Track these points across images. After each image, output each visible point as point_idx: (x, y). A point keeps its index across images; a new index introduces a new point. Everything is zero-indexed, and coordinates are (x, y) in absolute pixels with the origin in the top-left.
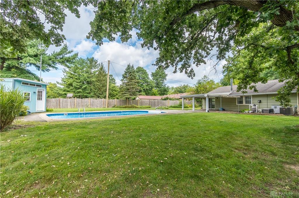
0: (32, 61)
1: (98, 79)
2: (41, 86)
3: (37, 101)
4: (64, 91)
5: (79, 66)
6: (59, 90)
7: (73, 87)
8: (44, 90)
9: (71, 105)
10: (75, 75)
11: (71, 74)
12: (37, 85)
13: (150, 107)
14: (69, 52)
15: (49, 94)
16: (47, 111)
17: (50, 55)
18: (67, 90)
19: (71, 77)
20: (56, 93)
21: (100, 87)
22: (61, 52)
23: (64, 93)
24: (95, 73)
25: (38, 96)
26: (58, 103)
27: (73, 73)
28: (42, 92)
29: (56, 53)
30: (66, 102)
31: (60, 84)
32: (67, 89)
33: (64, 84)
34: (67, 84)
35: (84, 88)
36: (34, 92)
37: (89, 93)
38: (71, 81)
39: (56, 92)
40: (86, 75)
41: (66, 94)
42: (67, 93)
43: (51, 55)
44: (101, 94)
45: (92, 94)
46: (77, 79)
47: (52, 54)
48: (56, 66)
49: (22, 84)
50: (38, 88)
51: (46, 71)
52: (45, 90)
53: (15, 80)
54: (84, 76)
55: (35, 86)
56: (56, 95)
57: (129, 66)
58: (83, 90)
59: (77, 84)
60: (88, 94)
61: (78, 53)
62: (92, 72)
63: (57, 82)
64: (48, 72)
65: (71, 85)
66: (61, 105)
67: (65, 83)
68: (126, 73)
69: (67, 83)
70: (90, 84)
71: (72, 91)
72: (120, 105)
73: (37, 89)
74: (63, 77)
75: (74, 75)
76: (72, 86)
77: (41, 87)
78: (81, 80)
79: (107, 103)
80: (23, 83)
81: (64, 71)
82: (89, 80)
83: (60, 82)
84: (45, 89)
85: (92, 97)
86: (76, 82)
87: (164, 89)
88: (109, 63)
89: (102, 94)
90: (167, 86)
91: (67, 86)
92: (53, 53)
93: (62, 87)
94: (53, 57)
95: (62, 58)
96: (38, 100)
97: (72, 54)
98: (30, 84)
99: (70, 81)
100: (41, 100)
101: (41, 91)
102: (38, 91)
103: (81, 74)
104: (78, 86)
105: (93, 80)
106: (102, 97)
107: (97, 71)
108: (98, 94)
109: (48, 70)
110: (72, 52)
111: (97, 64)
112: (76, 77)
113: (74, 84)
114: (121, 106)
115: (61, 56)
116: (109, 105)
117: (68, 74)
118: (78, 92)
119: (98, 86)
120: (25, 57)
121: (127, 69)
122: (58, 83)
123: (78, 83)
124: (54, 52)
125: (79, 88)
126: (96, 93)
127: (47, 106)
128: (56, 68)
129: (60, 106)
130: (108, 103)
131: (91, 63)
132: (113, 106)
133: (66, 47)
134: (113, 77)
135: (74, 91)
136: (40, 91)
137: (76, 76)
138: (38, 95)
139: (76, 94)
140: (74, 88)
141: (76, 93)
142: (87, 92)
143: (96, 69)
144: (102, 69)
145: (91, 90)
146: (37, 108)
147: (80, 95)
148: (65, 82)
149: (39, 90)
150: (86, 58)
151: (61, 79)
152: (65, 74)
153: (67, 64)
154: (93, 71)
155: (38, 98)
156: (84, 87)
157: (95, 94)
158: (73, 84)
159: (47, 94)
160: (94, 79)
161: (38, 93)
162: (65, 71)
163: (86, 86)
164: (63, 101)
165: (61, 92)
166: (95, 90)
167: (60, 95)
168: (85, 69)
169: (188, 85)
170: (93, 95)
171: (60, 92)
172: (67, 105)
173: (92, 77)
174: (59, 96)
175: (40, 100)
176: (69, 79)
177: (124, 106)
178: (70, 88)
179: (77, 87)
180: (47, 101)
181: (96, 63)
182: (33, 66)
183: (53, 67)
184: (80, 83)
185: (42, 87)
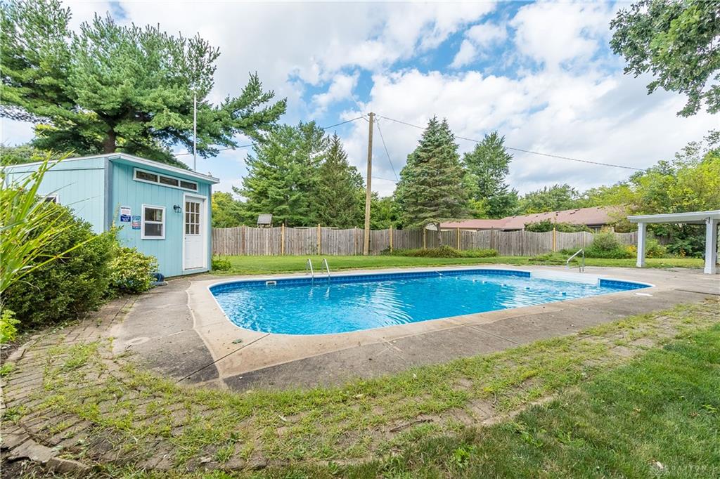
0: (174, 121)
1: (326, 177)
2: (195, 185)
3: (184, 237)
4: (250, 209)
5: (281, 146)
6: (238, 208)
7: (269, 200)
8: (204, 200)
9: (271, 247)
10: (272, 169)
11: (264, 167)
12: (184, 184)
13: (494, 255)
14: (265, 99)
15: (218, 218)
16: (215, 268)
17: (217, 108)
18: (255, 207)
19: (264, 176)
20: (231, 214)
21: (331, 198)
22: (243, 97)
23: (249, 213)
24: (317, 161)
25: (187, 221)
26: (240, 241)
27: (268, 165)
28: (198, 205)
29: (233, 101)
30: (260, 237)
31: (240, 193)
32: (256, 205)
33: (249, 192)
34: (256, 191)
35: (293, 201)
36: (175, 208)
37: (305, 214)
38: (264, 183)
39: (233, 212)
40: (297, 168)
41: (252, 217)
42: (256, 214)
43: (220, 108)
44: (335, 215)
45: (312, 216)
46: (276, 179)
47: (222, 105)
48: (233, 140)
49: (135, 178)
50: (185, 194)
51: (209, 155)
52: (207, 201)
53: (111, 161)
54: (292, 170)
55: (177, 185)
56: (231, 219)
57: (432, 124)
58: (290, 205)
59: (278, 192)
60: (301, 217)
61: (286, 100)
62: (312, 161)
63: (233, 188)
64: (215, 156)
65: (263, 193)
66: (248, 244)
67: (251, 189)
68: (426, 146)
69: (255, 189)
70: (307, 191)
71: (267, 208)
72: (403, 246)
73: (183, 197)
74: (246, 174)
75: (269, 169)
76: (267, 197)
77: (195, 189)
78: (288, 181)
79: (368, 242)
80: (140, 175)
81: (247, 160)
82: (303, 180)
83: (241, 187)
84: (207, 197)
85: (313, 223)
86: (275, 185)
87: (502, 199)
88: (371, 122)
89: (337, 215)
90: (509, 190)
91: (256, 198)
92: (224, 103)
93: (244, 200)
94: (225, 113)
95: (248, 116)
96: (187, 232)
97: (271, 103)
98: (163, 180)
99: (262, 184)
100: (197, 232)
101: (196, 202)
102: (187, 204)
103: (285, 165)
104: (280, 195)
105: (315, 179)
106: (338, 223)
107: (322, 157)
108: (327, 216)
109: (214, 152)
110: (271, 96)
111: (321, 139)
112: (275, 175)
113: (272, 192)
114: (409, 251)
115: (245, 111)
116: (371, 246)
117: (256, 169)
118: (280, 211)
119: (326, 194)
120: (158, 111)
121: (426, 136)
122: (235, 190)
123: (279, 188)
124: (227, 100)
125: (282, 202)
126: (322, 213)
127: (213, 251)
128: (234, 145)
129: (243, 248)
130: (370, 241)
131: (308, 137)
132: (382, 250)
133: (257, 83)
134: (357, 173)
135: (270, 208)
136: (193, 204)
137: (275, 172)
138: (187, 215)
139: (276, 217)
140: (270, 202)
141: (277, 214)
142: (301, 210)
143: (321, 153)
144: (336, 151)
145: (308, 206)
146: (186, 259)
147: (285, 219)
148: (250, 187)
149: (191, 201)
150: (297, 124)
151: (243, 180)
152: (251, 168)
153: (261, 132)
154: (313, 156)
155: (187, 226)
156: (294, 198)
157: (320, 215)
158: (270, 192)
159: (213, 217)
160: (317, 179)
161: (187, 210)
162: (251, 161)
163: (299, 197)
164: (251, 235)
165: (242, 213)
166: (320, 206)
167: (241, 219)
168: (294, 153)
169: (568, 187)
170: (314, 219)
171: (240, 213)
172: (262, 246)
173: (313, 172)
174: (237, 221)
175: (192, 232)
176: (260, 180)
177: (416, 251)
178: (263, 202)
179: (277, 200)
180: (213, 234)
181: (320, 135)
182: (180, 142)
183: (227, 143)
184: (284, 189)
185: (197, 191)
